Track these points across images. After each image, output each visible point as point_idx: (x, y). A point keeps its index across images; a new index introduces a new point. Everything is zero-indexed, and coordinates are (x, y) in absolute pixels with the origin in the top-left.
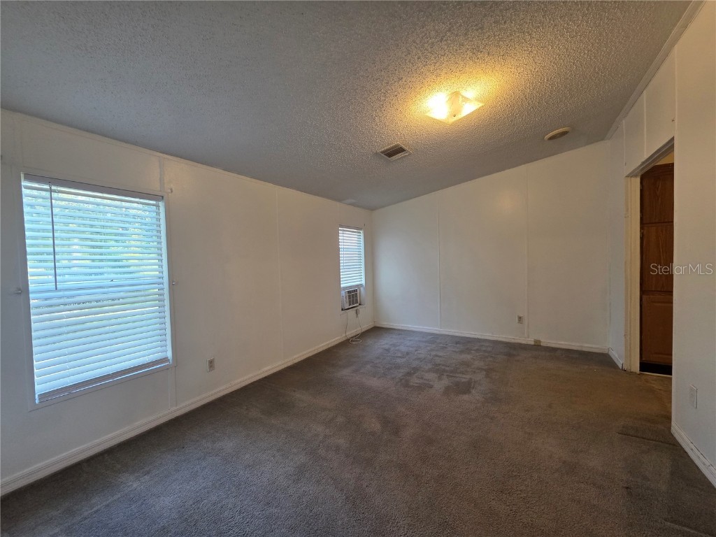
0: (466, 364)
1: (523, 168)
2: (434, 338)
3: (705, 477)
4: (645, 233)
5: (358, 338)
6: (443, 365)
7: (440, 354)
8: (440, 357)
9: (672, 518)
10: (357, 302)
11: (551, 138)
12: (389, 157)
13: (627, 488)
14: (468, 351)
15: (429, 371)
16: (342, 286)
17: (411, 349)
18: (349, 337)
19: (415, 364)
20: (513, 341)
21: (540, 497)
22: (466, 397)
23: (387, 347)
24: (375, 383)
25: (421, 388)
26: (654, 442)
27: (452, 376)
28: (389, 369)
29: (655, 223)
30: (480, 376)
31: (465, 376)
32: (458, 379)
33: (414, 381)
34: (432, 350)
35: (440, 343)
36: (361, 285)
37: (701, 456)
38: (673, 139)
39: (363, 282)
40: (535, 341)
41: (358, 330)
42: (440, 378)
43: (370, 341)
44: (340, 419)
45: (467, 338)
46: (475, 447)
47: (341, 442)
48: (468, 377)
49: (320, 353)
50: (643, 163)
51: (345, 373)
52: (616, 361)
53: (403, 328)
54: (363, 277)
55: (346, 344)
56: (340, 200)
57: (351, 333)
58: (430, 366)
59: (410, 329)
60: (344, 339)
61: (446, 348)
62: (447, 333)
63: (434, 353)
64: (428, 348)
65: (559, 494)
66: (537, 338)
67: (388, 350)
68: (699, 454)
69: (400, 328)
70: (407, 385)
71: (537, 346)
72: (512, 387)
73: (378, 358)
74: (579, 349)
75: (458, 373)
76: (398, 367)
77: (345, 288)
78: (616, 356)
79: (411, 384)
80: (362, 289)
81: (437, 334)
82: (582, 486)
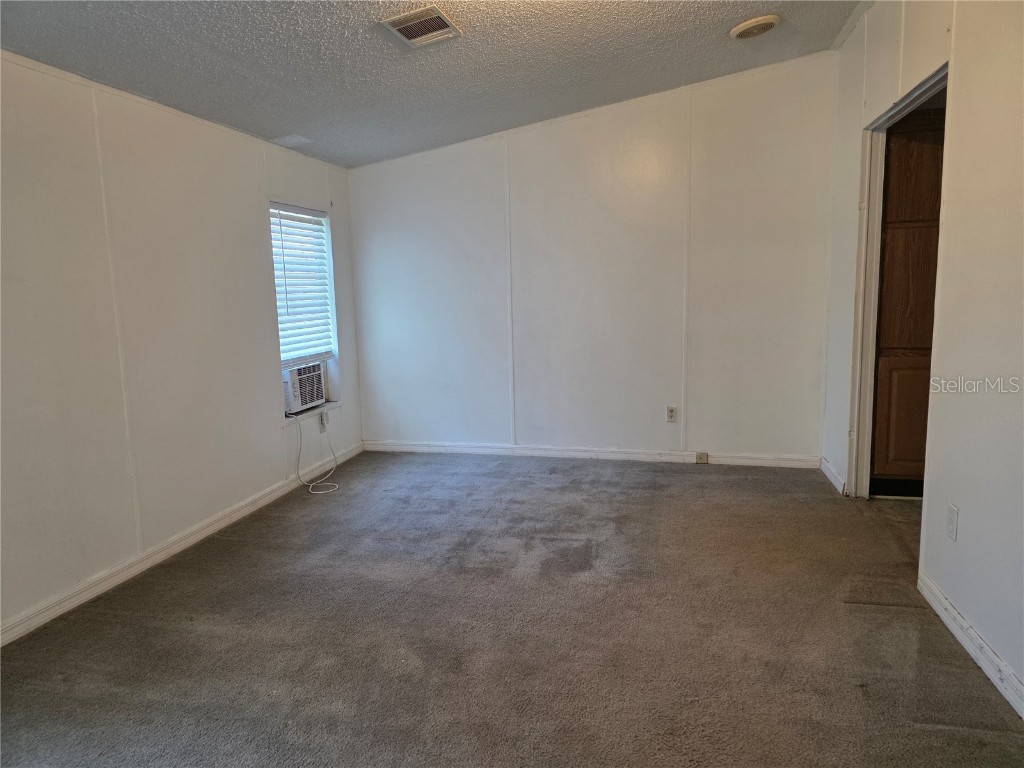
0: (574, 511)
1: (684, 91)
2: (503, 465)
3: (963, 648)
4: (888, 241)
5: (328, 480)
6: (531, 519)
7: (520, 496)
8: (522, 502)
9: (923, 716)
10: (320, 396)
11: (743, 35)
12: (410, 38)
13: (862, 686)
14: (575, 486)
15: (505, 533)
16: (284, 356)
17: (458, 493)
18: (305, 480)
19: (472, 522)
20: (658, 459)
21: (735, 728)
22: (584, 576)
23: (402, 493)
24: (389, 572)
25: (492, 572)
26: (894, 608)
27: (552, 540)
28: (416, 541)
29: (905, 222)
30: (606, 533)
31: (575, 536)
32: (563, 545)
33: (475, 559)
34: (502, 491)
35: (518, 475)
36: (329, 353)
37: (958, 617)
38: (946, 65)
39: (334, 347)
40: (700, 456)
41: (328, 462)
42: (528, 547)
43: (359, 486)
44: (325, 662)
45: (570, 459)
46: (614, 666)
47: (338, 706)
48: (583, 537)
49: (236, 524)
50: (896, 105)
51: (315, 560)
52: (833, 481)
53: (431, 450)
54: (333, 334)
55: (299, 496)
56: (268, 136)
57: (310, 470)
58: (503, 524)
59: (449, 450)
60: (294, 485)
61: (531, 483)
62: (529, 453)
63: (509, 496)
64: (494, 488)
65: (764, 717)
66: (700, 450)
67: (406, 501)
68: (955, 614)
69: (425, 450)
70: (462, 570)
71: (702, 465)
72: (667, 546)
73: (387, 520)
74: (774, 464)
75: (564, 531)
76: (434, 534)
77: (288, 362)
78: (834, 471)
79: (471, 565)
80: (331, 363)
81: (508, 457)
82: (798, 696)
